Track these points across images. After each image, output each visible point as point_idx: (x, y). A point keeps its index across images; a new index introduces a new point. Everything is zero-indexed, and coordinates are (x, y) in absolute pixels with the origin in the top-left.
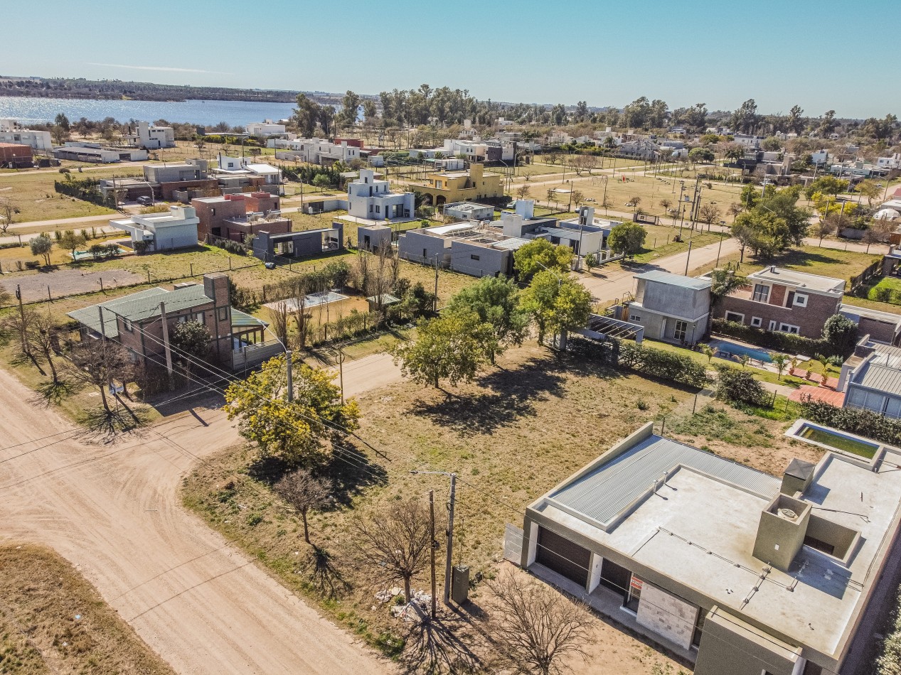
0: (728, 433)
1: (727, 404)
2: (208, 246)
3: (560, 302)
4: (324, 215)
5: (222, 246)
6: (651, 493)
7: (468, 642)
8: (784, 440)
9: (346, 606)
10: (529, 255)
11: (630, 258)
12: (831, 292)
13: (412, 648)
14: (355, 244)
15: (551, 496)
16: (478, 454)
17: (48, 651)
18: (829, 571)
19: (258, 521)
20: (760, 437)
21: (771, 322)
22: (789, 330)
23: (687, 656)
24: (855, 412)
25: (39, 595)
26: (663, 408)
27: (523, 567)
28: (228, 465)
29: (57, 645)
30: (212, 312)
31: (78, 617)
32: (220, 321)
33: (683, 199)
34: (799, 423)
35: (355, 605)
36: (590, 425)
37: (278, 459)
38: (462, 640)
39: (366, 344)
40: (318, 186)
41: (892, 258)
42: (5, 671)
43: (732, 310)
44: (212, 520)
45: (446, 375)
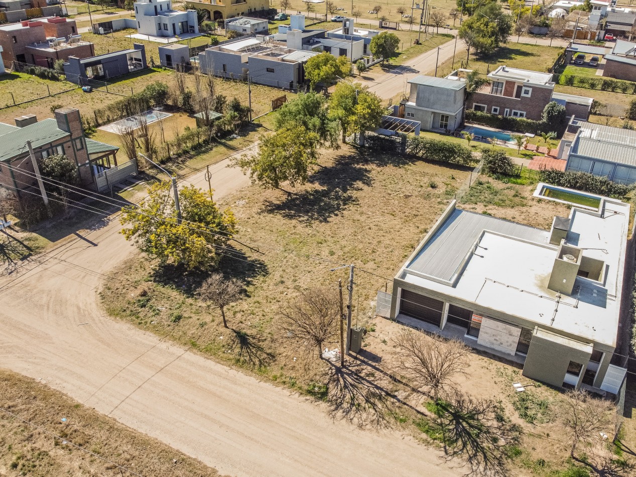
0: (496, 199)
1: (490, 176)
2: (17, 73)
3: (360, 109)
4: (116, 34)
5: (32, 72)
6: (472, 254)
7: (372, 379)
8: (533, 199)
9: (275, 370)
10: (317, 66)
11: (387, 61)
12: (547, 85)
13: (334, 390)
14: (158, 62)
15: (407, 267)
16: (329, 238)
17: (54, 451)
18: (595, 291)
19: (179, 318)
20: (517, 200)
21: (506, 110)
22: (519, 114)
23: (515, 360)
24: (576, 175)
25: (21, 410)
26: (447, 185)
27: (392, 319)
28: (132, 276)
29: (59, 445)
30: (69, 144)
31: (64, 419)
32: (78, 150)
33: (415, 7)
34: (540, 185)
35: (282, 368)
36: (401, 204)
37: (173, 266)
38: (367, 378)
39: (204, 156)
40: (99, 4)
41: (571, 51)
42: (25, 474)
43: (477, 103)
44: (140, 323)
45: (286, 178)
